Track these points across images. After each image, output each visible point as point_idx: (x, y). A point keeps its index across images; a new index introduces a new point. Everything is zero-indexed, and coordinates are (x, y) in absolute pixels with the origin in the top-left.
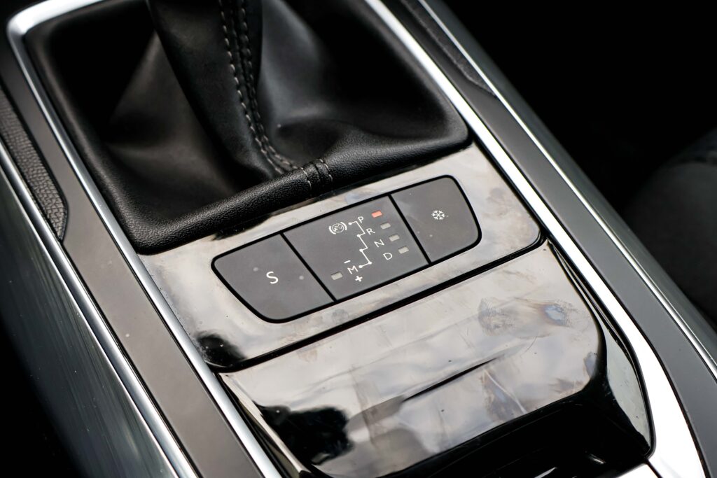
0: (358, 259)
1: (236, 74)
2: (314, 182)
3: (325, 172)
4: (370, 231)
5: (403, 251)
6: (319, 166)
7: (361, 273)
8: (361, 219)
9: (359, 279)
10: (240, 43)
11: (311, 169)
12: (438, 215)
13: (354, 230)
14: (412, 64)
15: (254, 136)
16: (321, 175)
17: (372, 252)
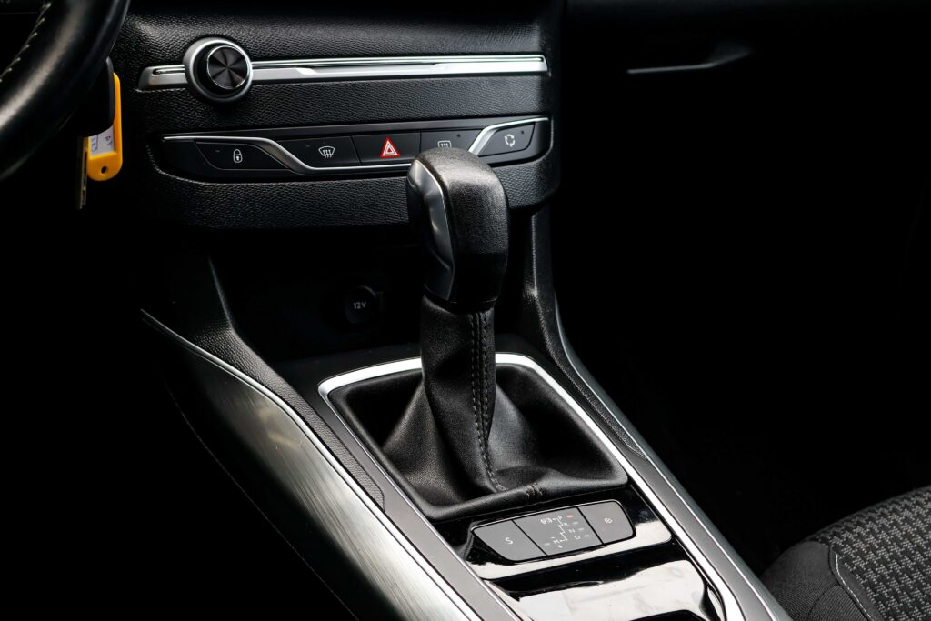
0: (561, 537)
1: (478, 429)
2: (531, 494)
3: (538, 490)
4: (566, 524)
5: (587, 536)
6: (535, 486)
7: (561, 544)
8: (560, 518)
9: (560, 546)
10: (482, 409)
11: (529, 487)
12: (608, 521)
13: (556, 523)
14: (591, 435)
15: (487, 469)
16: (535, 491)
17: (567, 534)
